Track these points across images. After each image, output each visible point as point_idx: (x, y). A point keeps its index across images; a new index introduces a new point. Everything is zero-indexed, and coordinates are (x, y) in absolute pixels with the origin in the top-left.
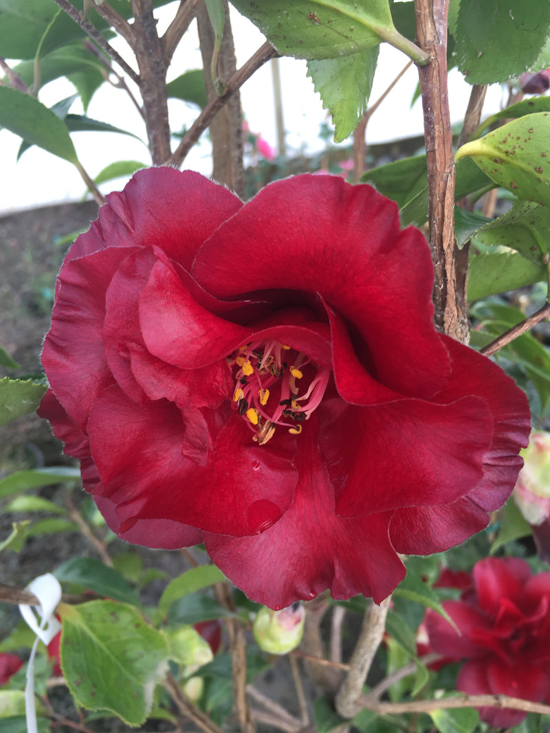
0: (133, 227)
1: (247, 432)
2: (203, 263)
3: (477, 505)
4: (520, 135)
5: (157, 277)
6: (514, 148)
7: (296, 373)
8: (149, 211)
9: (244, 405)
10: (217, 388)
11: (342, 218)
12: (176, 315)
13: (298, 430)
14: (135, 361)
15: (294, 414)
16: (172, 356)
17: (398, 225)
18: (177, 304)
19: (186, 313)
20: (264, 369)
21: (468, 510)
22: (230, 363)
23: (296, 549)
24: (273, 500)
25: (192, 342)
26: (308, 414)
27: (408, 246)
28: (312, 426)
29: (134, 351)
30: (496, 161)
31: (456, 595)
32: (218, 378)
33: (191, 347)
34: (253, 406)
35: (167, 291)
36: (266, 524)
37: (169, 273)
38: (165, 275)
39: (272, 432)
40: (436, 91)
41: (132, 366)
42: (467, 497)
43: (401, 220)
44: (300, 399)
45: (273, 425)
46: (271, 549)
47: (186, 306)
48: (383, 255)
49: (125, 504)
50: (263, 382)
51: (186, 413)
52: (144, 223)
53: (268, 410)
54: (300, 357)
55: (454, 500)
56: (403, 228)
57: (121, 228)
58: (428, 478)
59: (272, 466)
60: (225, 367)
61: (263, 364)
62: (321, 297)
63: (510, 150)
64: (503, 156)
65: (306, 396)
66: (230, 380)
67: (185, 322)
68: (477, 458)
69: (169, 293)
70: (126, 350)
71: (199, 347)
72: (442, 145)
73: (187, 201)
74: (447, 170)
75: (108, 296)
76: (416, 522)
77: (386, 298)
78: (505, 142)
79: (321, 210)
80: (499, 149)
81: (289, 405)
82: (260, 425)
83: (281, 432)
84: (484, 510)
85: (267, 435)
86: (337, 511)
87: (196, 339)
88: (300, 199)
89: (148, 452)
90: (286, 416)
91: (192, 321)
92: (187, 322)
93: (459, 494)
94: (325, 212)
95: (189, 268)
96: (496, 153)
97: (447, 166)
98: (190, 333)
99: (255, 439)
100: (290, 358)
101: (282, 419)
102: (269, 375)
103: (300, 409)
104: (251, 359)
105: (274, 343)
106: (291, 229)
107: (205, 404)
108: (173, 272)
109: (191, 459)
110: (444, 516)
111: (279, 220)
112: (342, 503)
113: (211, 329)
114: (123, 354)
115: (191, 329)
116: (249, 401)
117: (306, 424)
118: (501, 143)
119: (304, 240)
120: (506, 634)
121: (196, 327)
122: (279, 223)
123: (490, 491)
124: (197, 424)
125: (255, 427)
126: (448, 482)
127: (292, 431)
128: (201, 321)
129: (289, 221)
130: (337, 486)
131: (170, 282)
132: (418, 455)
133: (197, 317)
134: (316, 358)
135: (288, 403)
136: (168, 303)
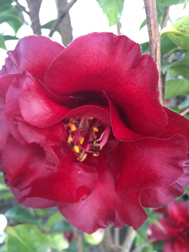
0: (19, 66)
1: (74, 156)
2: (49, 79)
3: (179, 185)
4: (188, 23)
5: (27, 85)
6: (185, 29)
7: (96, 129)
8: (25, 57)
9: (73, 144)
10: (59, 137)
11: (113, 53)
12: (37, 103)
13: (97, 154)
14: (20, 125)
15: (95, 147)
16: (35, 122)
17: (141, 53)
18: (38, 98)
19: (42, 102)
20: (81, 128)
21: (175, 187)
22: (65, 126)
23: (98, 206)
24: (87, 186)
25: (45, 115)
26: (101, 147)
27: (145, 64)
28: (103, 152)
29: (19, 121)
30: (177, 35)
31: (161, 216)
32: (60, 132)
33: (45, 118)
34: (77, 144)
35: (32, 92)
36: (84, 197)
37: (33, 83)
38: (31, 84)
39: (85, 156)
40: (151, 4)
41: (19, 128)
42: (176, 183)
43: (142, 51)
44: (97, 140)
45: (86, 152)
46: (87, 207)
47: (42, 99)
48: (133, 70)
49: (22, 190)
50: (81, 134)
51: (45, 149)
52: (24, 63)
53: (84, 146)
54: (97, 122)
55: (170, 184)
56: (143, 54)
57: (14, 66)
58: (157, 174)
59: (86, 170)
60: (63, 127)
61: (81, 126)
62: (105, 93)
63: (183, 30)
64: (180, 33)
65: (100, 139)
66: (65, 133)
67: (42, 106)
68: (181, 164)
69: (33, 93)
70: (16, 120)
71: (48, 117)
72: (154, 28)
73: (41, 50)
74: (157, 39)
75: (7, 96)
76: (151, 193)
77: (135, 91)
78: (181, 26)
79: (103, 50)
80: (179, 30)
81: (93, 144)
82: (80, 153)
83: (90, 155)
84: (182, 187)
85: (84, 157)
86: (116, 190)
87: (47, 114)
88: (92, 45)
89: (31, 167)
90: (91, 148)
91: (45, 106)
92: (43, 106)
93: (173, 181)
94: (105, 51)
95: (43, 82)
96: (177, 31)
97: (157, 37)
98: (44, 111)
99: (78, 159)
100: (92, 123)
101: (90, 150)
102: (83, 131)
103: (98, 145)
104: (75, 124)
105: (85, 116)
106: (89, 60)
107: (53, 144)
108: (35, 83)
109: (50, 169)
110: (163, 190)
111: (83, 55)
112: (118, 186)
113: (54, 110)
114: (15, 123)
115: (45, 110)
116: (75, 143)
117: (100, 151)
118: (179, 27)
119: (95, 65)
120: (181, 230)
121: (47, 108)
122: (83, 57)
123: (184, 178)
124: (51, 154)
125: (78, 154)
126: (166, 176)
127: (95, 155)
128: (50, 106)
129: (88, 56)
130: (115, 178)
131: (34, 88)
132: (152, 164)
133: (48, 104)
134: (103, 121)
135: (92, 142)
136: (33, 97)
